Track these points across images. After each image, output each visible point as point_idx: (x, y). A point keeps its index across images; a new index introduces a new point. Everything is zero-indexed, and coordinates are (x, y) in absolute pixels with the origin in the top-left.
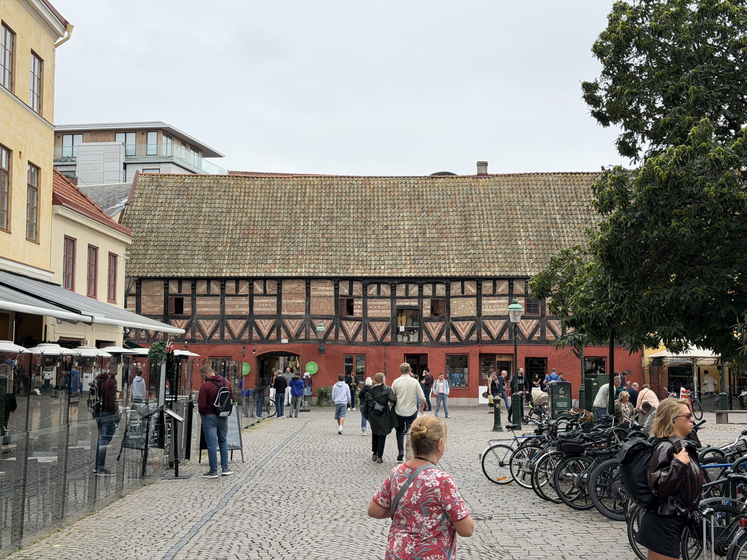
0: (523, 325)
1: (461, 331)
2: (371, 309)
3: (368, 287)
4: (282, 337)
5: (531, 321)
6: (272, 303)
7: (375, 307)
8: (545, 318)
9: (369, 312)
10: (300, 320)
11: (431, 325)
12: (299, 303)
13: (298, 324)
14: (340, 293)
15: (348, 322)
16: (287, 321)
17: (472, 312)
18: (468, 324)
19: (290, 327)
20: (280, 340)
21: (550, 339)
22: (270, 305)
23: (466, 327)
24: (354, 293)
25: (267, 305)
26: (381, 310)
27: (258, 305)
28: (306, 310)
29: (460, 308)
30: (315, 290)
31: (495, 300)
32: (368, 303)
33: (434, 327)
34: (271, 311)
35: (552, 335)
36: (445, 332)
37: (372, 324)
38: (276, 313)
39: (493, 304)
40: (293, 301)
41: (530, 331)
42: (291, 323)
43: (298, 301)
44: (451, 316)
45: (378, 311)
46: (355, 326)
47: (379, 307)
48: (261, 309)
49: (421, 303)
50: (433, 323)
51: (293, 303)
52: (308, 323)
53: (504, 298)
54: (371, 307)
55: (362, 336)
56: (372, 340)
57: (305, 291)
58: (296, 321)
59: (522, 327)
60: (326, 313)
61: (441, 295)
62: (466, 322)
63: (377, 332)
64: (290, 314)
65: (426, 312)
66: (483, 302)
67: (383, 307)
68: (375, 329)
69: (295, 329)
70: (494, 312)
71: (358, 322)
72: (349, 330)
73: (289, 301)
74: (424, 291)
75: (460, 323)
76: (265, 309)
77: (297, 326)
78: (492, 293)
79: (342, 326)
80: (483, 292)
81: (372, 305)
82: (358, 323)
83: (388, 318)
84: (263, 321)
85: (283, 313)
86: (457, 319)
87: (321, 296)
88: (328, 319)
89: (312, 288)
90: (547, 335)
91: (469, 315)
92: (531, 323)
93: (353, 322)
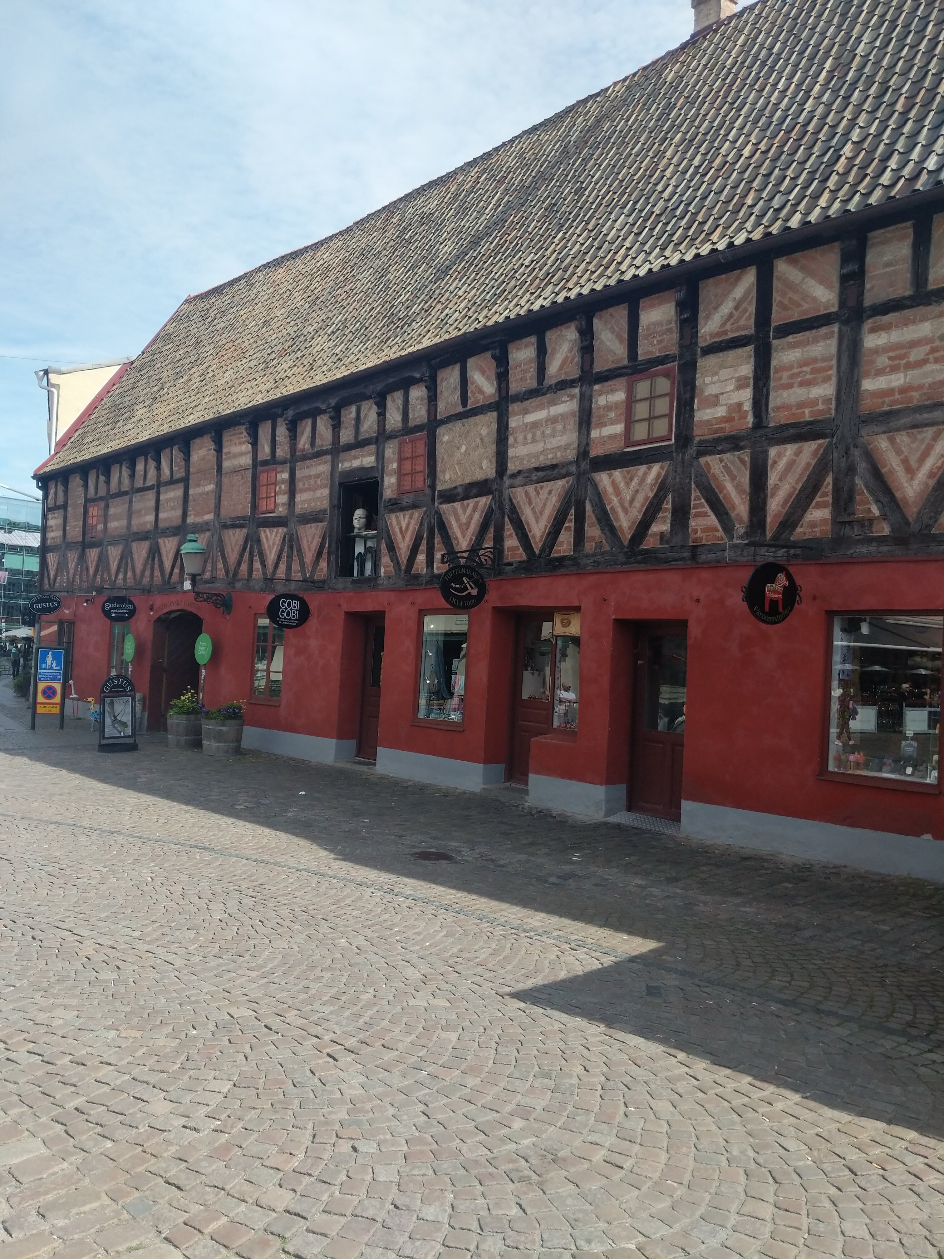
0: (617, 492)
1: (459, 534)
2: (302, 491)
3: (298, 430)
4: (185, 576)
5: (643, 468)
7: (307, 485)
8: (691, 451)
9: (299, 498)
10: (207, 535)
11: (399, 524)
12: (208, 493)
13: (204, 543)
14: (260, 457)
15: (268, 531)
17: (485, 464)
18: (474, 510)
20: (182, 583)
21: (704, 538)
23: (470, 517)
24: (278, 452)
26: (314, 490)
29: (457, 456)
30: (228, 455)
31: (540, 407)
32: (298, 474)
33: (404, 526)
35: (713, 520)
36: (424, 542)
37: (301, 531)
39: (535, 425)
40: (201, 490)
41: (636, 513)
43: (206, 489)
44: (440, 487)
46: (277, 540)
47: (313, 483)
49: (380, 456)
50: (401, 515)
51: (201, 495)
52: (215, 540)
53: (564, 396)
55: (284, 567)
56: (299, 576)
57: (215, 461)
58: (202, 536)
59: (615, 500)
60: (239, 510)
61: (418, 422)
62: (471, 503)
63: (307, 552)
65: (389, 483)
66: (513, 423)
67: (319, 481)
68: (305, 544)
70: (536, 456)
71: (281, 529)
72: (268, 552)
73: (197, 490)
74: (388, 415)
75: (457, 505)
78: (535, 385)
79: (259, 542)
80: (515, 387)
81: (302, 479)
82: (281, 532)
83: (323, 511)
85: (189, 520)
86: (450, 497)
87: (234, 471)
88: (241, 526)
89: (225, 450)
90: (693, 523)
91: (479, 476)
92: (643, 480)
93: (275, 529)
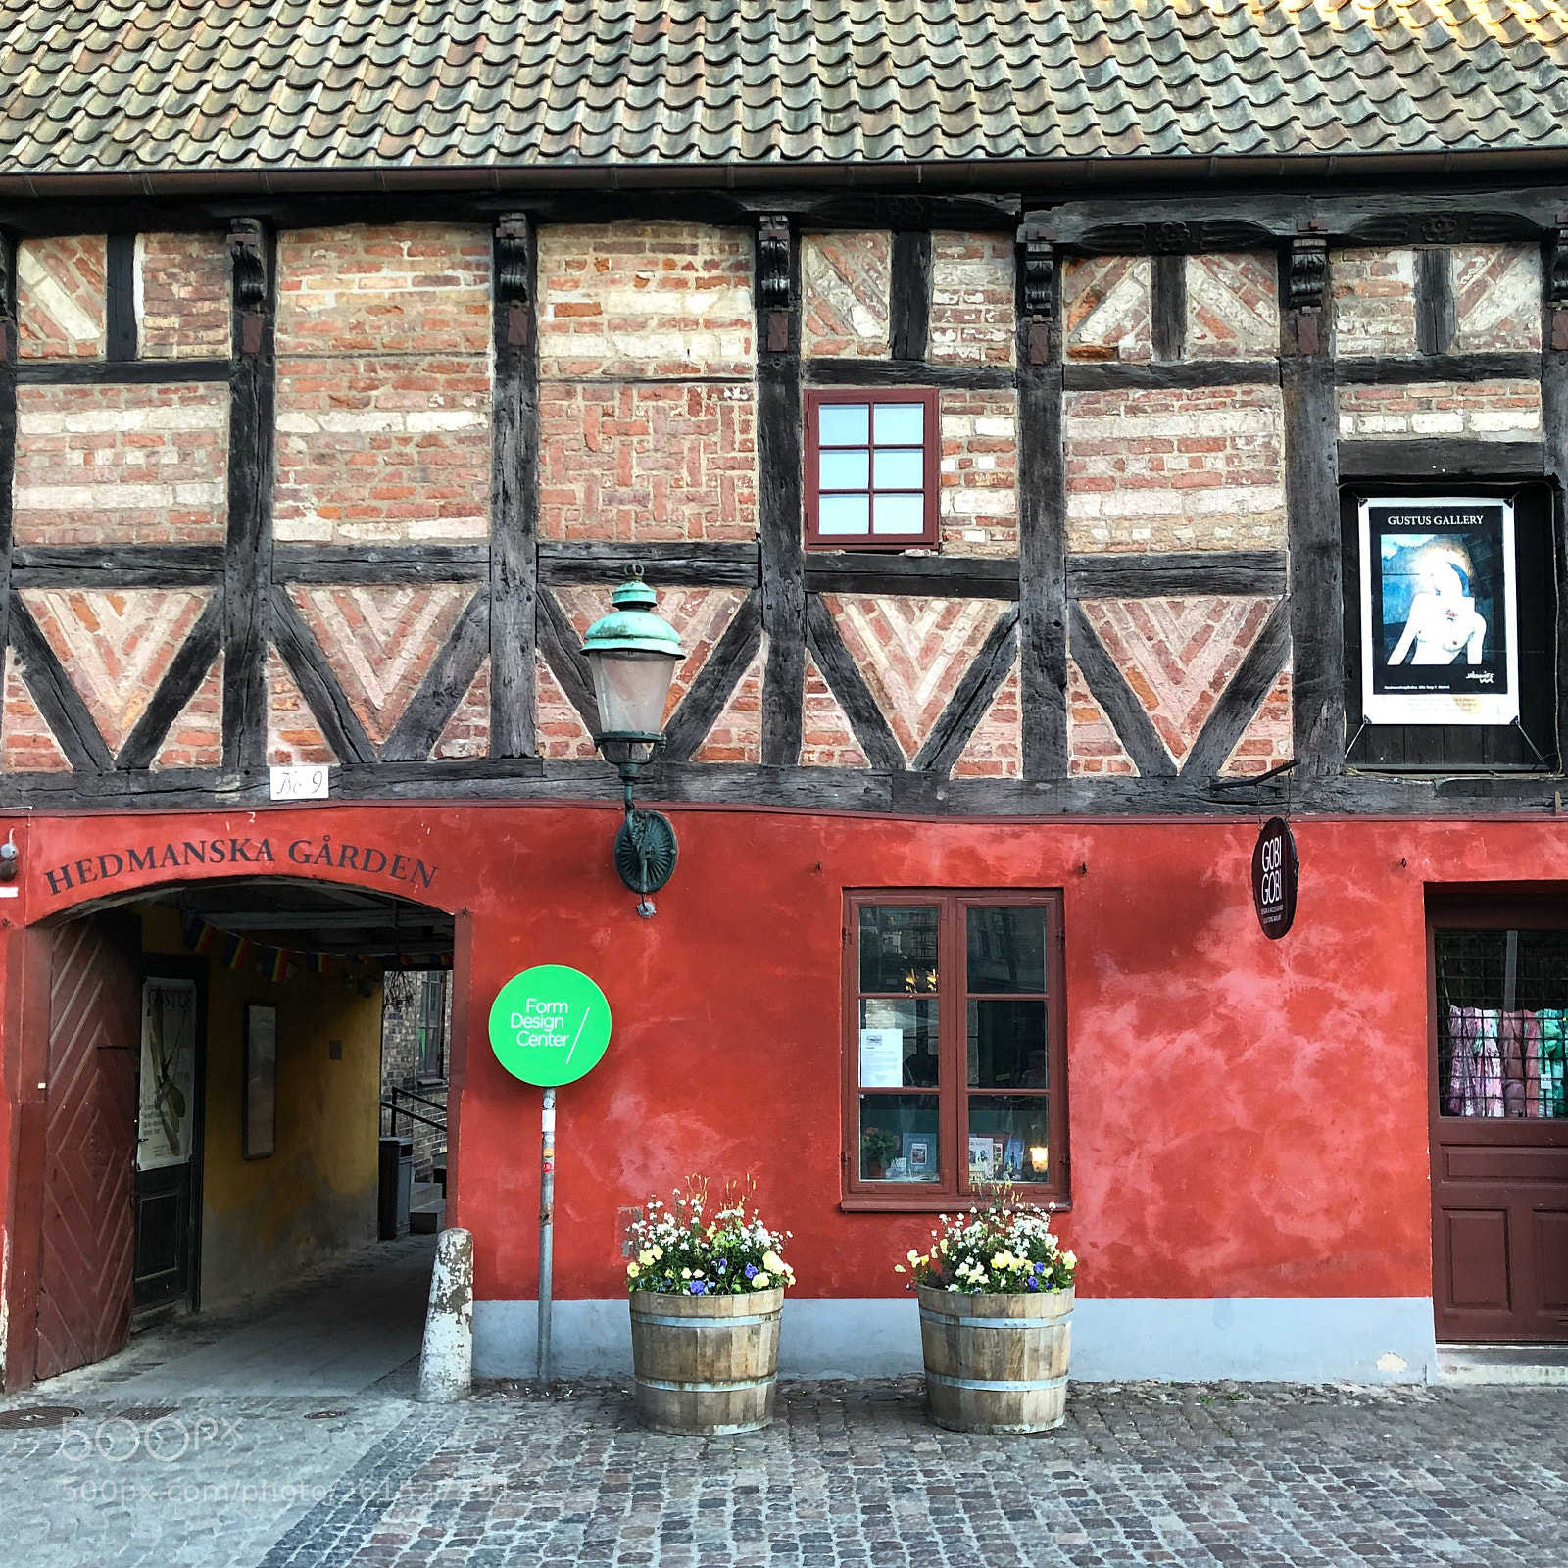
2: (1097, 485)
3: (1072, 282)
4: (275, 742)
6: (186, 442)
7: (1137, 467)
9: (1080, 507)
10: (443, 595)
12: (430, 440)
13: (423, 624)
14: (809, 345)
15: (886, 605)
16: (322, 605)
19: (348, 652)
20: (255, 772)
22: (169, 456)
24: (943, 344)
25: (135, 457)
26: (1188, 485)
27: (55, 456)
28: (501, 497)
30: (582, 316)
32: (1073, 427)
34: (179, 514)
37: (1110, 616)
38: (217, 530)
40: (372, 422)
42: (356, 620)
43: (421, 423)
45: (1168, 501)
46: (954, 639)
47: (1177, 462)
48: (80, 497)
51: (379, 442)
52: (513, 616)
54: (1099, 466)
55: (1014, 732)
56: (1118, 764)
57: (486, 325)
58: (404, 597)
60: (681, 522)
63: (1162, 687)
64: (354, 533)
67: (1216, 462)
68: (1138, 659)
69: (397, 668)
71: (975, 606)
72: (893, 680)
73: (341, 422)
76: (115, 496)
77: (412, 647)
79: (828, 640)
81: (1102, 447)
82: (978, 613)
83: (1268, 558)
84: (98, 601)
85: (283, 530)
87: (632, 378)
88: (698, 579)
89: (550, 297)
93: (939, 604)
